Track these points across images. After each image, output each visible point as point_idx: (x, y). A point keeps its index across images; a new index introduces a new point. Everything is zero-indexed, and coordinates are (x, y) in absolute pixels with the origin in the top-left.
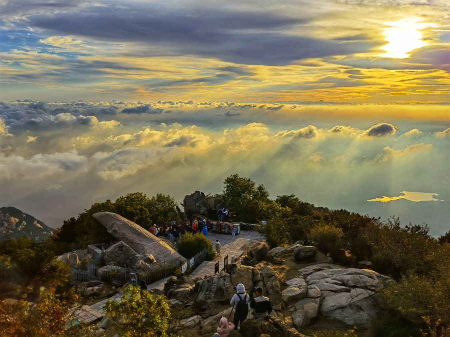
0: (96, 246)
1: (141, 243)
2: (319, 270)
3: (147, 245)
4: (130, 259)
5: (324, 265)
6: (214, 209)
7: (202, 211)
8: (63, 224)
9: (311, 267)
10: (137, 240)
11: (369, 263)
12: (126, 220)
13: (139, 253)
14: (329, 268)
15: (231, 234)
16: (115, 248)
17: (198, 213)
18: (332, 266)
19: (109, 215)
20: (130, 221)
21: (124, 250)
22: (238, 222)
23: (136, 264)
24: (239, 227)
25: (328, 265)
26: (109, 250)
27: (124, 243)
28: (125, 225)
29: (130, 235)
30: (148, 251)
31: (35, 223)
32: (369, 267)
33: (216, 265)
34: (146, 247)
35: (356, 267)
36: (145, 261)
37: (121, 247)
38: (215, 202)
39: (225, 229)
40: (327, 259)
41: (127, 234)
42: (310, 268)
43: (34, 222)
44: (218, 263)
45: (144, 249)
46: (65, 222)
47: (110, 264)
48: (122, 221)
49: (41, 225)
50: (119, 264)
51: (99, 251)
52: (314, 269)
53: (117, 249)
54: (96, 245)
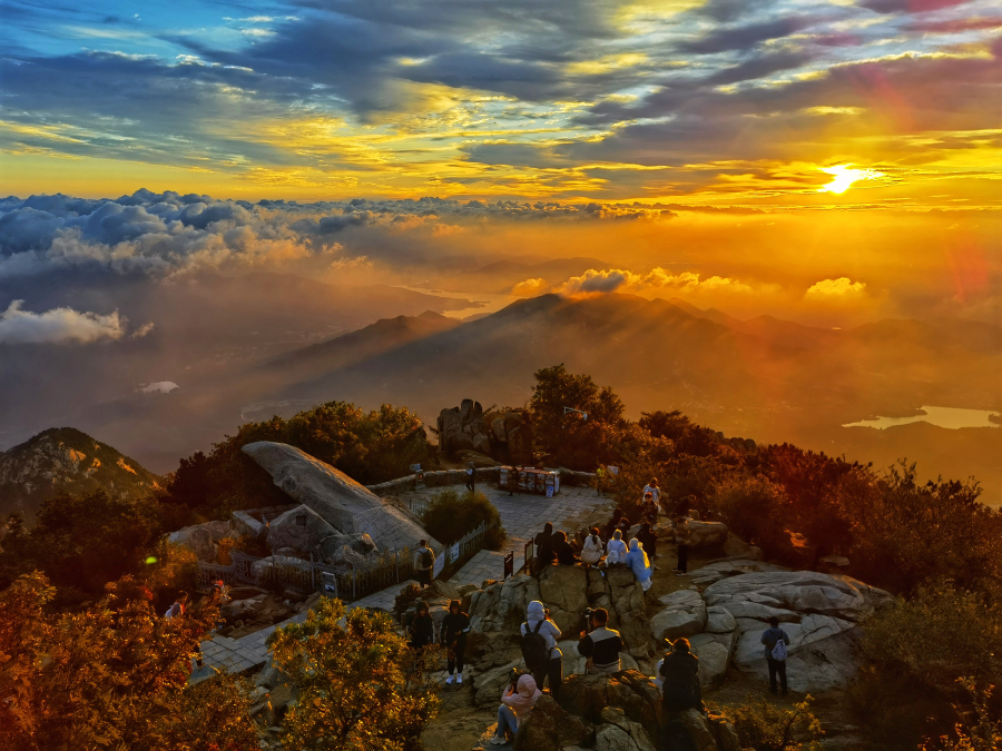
0: (249, 514)
1: (344, 508)
2: (733, 573)
3: (358, 514)
4: (322, 544)
5: (744, 562)
6: (503, 439)
7: (477, 443)
8: (179, 466)
9: (715, 568)
10: (337, 502)
11: (845, 561)
12: (313, 460)
13: (341, 531)
14: (754, 569)
15: (544, 493)
16: (290, 519)
17: (470, 446)
18: (761, 566)
19: (277, 449)
20: (321, 463)
21: (309, 522)
22: (554, 468)
23: (335, 554)
24: (557, 480)
25: (752, 563)
26: (277, 522)
27: (308, 508)
28: (311, 470)
29: (322, 492)
30: (361, 527)
31: (121, 462)
32: (843, 570)
33: (506, 559)
34: (355, 519)
35: (813, 569)
36: (354, 548)
37: (302, 518)
38: (505, 424)
39: (526, 482)
40: (749, 550)
41: (315, 490)
42: (713, 569)
43: (117, 460)
44: (512, 555)
45: (351, 523)
46: (182, 461)
47: (279, 553)
48: (304, 462)
49: (132, 467)
50: (298, 553)
51: (255, 524)
52: (721, 572)
53: (294, 522)
54: (249, 511)
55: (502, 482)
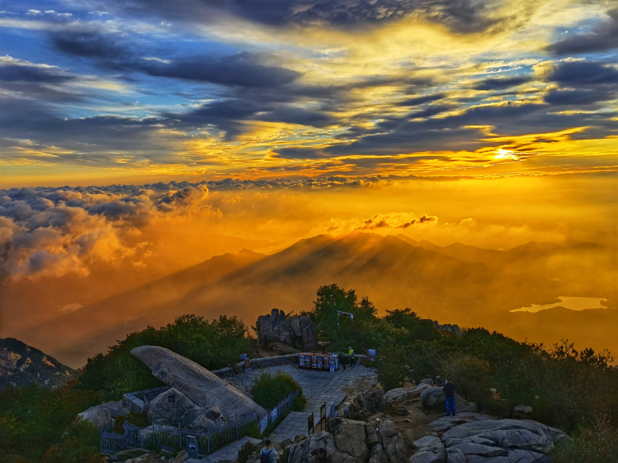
0: (135, 395)
1: (200, 389)
2: (460, 423)
3: (210, 393)
4: (186, 414)
5: (466, 414)
6: (299, 334)
7: (282, 338)
8: (86, 363)
10: (194, 384)
11: (529, 409)
12: (178, 357)
13: (198, 405)
14: (473, 418)
15: (328, 370)
16: (164, 399)
17: (278, 340)
18: (477, 415)
19: (154, 350)
20: (183, 358)
21: (176, 400)
22: (335, 352)
23: (195, 422)
25: (471, 414)
26: (155, 401)
27: (176, 390)
28: (177, 364)
29: (182, 378)
30: (211, 401)
31: (44, 359)
32: (529, 416)
33: (309, 419)
34: (207, 395)
35: (511, 417)
36: (208, 416)
37: (172, 397)
38: (300, 324)
39: (317, 363)
40: (468, 405)
41: (180, 377)
42: (445, 421)
43: (42, 358)
44: (312, 416)
45: (204, 398)
46: (89, 360)
47: (157, 423)
48: (173, 359)
49: (52, 362)
50: (169, 422)
51: (139, 403)
52: (451, 422)
53: (166, 400)
54: (135, 393)
55: (301, 364)
